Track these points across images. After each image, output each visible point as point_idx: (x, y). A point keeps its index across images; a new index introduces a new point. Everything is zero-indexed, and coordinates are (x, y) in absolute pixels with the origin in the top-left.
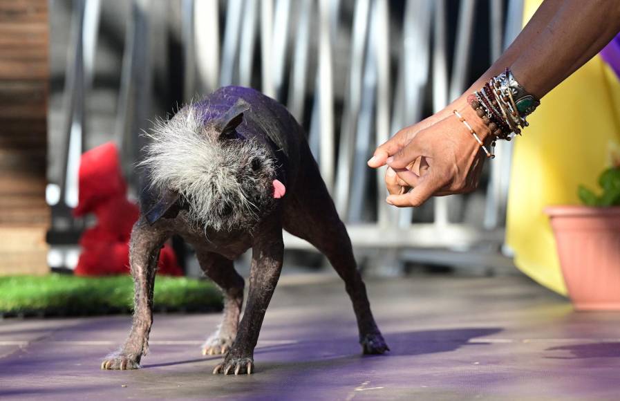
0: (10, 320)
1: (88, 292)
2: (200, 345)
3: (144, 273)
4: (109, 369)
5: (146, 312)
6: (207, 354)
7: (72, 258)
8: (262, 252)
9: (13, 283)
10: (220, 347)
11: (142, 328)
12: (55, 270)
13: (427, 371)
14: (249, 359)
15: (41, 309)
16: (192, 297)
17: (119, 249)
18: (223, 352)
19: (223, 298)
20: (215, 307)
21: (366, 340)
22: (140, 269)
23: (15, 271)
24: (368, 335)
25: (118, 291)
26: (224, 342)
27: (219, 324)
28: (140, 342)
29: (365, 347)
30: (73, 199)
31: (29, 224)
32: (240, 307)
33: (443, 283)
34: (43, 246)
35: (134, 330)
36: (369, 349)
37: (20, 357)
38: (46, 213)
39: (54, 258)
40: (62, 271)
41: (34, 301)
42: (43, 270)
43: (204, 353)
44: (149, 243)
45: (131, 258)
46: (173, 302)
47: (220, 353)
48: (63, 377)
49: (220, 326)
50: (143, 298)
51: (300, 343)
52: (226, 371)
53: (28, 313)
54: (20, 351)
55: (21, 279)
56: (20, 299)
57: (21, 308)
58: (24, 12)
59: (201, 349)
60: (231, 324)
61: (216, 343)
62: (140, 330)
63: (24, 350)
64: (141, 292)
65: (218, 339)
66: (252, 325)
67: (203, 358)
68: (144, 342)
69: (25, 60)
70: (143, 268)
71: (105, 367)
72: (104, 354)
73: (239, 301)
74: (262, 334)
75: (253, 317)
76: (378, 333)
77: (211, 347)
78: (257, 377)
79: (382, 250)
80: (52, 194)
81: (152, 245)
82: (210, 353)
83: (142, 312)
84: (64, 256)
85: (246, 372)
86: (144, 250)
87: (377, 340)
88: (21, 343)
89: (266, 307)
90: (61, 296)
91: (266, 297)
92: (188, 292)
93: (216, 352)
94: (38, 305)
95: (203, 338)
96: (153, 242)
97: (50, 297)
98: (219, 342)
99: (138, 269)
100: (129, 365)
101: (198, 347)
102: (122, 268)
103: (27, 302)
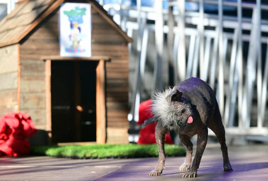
0: (116, 159)
1: (142, 150)
2: (179, 168)
3: (161, 142)
4: (152, 175)
5: (163, 155)
6: (181, 170)
7: (137, 139)
8: (200, 136)
9: (117, 147)
10: (185, 168)
11: (162, 161)
12: (131, 142)
13: (255, 176)
14: (195, 173)
15: (126, 156)
16: (176, 152)
17: (152, 135)
18: (186, 169)
19: (186, 150)
20: (184, 155)
21: (225, 166)
22: (160, 141)
23: (118, 143)
24: (226, 164)
25: (152, 149)
26: (187, 166)
27: (185, 160)
28: (162, 165)
29: (225, 169)
30: (137, 119)
31: (122, 127)
32: (192, 153)
33: (260, 147)
34: (127, 134)
35: (160, 162)
36: (226, 169)
37: (119, 171)
38: (128, 123)
39: (131, 138)
40: (133, 143)
41: (124, 153)
42: (127, 143)
43: (180, 170)
44: (162, 132)
45: (156, 137)
46: (170, 153)
47: (185, 170)
48: (134, 178)
49: (185, 161)
50: (161, 150)
51: (214, 167)
52: (186, 176)
53: (122, 157)
54: (119, 170)
55: (119, 146)
56: (119, 152)
57: (120, 155)
58: (121, 56)
59: (179, 169)
60: (189, 160)
61: (184, 167)
62: (161, 162)
63: (121, 169)
64: (161, 149)
65: (184, 165)
66: (197, 161)
67: (180, 172)
68: (163, 165)
69: (121, 72)
70: (161, 141)
71: (151, 175)
72: (150, 171)
73: (191, 152)
74: (201, 164)
75: (197, 158)
76: (230, 164)
77: (182, 168)
78: (198, 178)
79: (239, 136)
80: (130, 117)
81: (163, 133)
82: (182, 170)
83: (161, 155)
84: (134, 138)
85: (193, 177)
86: (161, 135)
87: (229, 166)
88: (120, 167)
89: (202, 155)
90: (133, 151)
91: (202, 151)
92: (175, 150)
93: (184, 170)
94: (125, 154)
95: (180, 165)
96: (163, 132)
97: (129, 152)
98: (185, 166)
99: (159, 141)
100: (159, 174)
101: (178, 168)
102: (153, 142)
103: (122, 153)
